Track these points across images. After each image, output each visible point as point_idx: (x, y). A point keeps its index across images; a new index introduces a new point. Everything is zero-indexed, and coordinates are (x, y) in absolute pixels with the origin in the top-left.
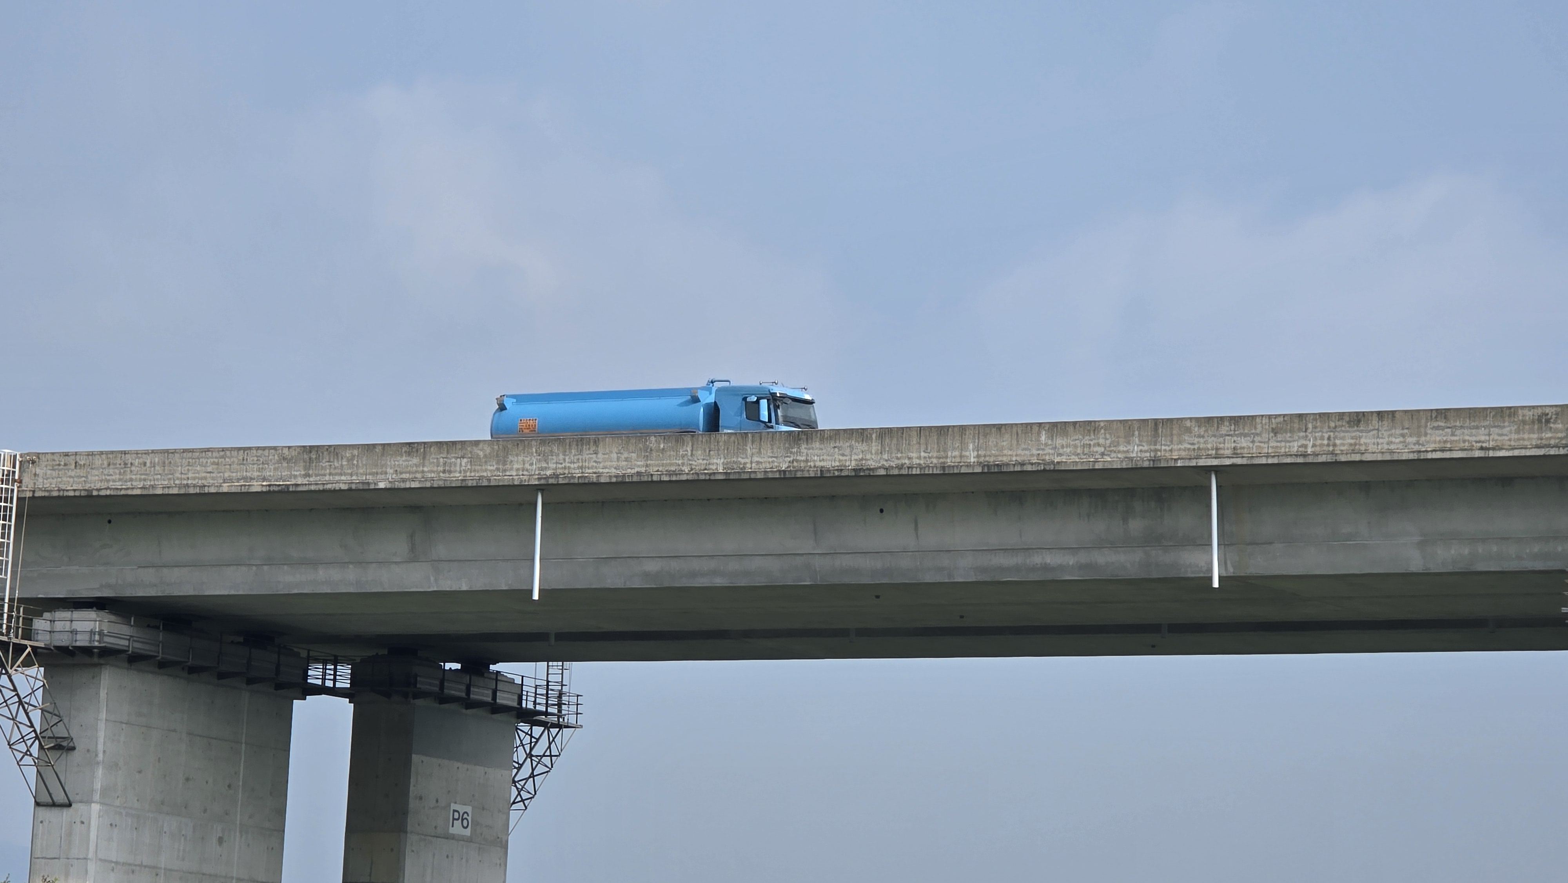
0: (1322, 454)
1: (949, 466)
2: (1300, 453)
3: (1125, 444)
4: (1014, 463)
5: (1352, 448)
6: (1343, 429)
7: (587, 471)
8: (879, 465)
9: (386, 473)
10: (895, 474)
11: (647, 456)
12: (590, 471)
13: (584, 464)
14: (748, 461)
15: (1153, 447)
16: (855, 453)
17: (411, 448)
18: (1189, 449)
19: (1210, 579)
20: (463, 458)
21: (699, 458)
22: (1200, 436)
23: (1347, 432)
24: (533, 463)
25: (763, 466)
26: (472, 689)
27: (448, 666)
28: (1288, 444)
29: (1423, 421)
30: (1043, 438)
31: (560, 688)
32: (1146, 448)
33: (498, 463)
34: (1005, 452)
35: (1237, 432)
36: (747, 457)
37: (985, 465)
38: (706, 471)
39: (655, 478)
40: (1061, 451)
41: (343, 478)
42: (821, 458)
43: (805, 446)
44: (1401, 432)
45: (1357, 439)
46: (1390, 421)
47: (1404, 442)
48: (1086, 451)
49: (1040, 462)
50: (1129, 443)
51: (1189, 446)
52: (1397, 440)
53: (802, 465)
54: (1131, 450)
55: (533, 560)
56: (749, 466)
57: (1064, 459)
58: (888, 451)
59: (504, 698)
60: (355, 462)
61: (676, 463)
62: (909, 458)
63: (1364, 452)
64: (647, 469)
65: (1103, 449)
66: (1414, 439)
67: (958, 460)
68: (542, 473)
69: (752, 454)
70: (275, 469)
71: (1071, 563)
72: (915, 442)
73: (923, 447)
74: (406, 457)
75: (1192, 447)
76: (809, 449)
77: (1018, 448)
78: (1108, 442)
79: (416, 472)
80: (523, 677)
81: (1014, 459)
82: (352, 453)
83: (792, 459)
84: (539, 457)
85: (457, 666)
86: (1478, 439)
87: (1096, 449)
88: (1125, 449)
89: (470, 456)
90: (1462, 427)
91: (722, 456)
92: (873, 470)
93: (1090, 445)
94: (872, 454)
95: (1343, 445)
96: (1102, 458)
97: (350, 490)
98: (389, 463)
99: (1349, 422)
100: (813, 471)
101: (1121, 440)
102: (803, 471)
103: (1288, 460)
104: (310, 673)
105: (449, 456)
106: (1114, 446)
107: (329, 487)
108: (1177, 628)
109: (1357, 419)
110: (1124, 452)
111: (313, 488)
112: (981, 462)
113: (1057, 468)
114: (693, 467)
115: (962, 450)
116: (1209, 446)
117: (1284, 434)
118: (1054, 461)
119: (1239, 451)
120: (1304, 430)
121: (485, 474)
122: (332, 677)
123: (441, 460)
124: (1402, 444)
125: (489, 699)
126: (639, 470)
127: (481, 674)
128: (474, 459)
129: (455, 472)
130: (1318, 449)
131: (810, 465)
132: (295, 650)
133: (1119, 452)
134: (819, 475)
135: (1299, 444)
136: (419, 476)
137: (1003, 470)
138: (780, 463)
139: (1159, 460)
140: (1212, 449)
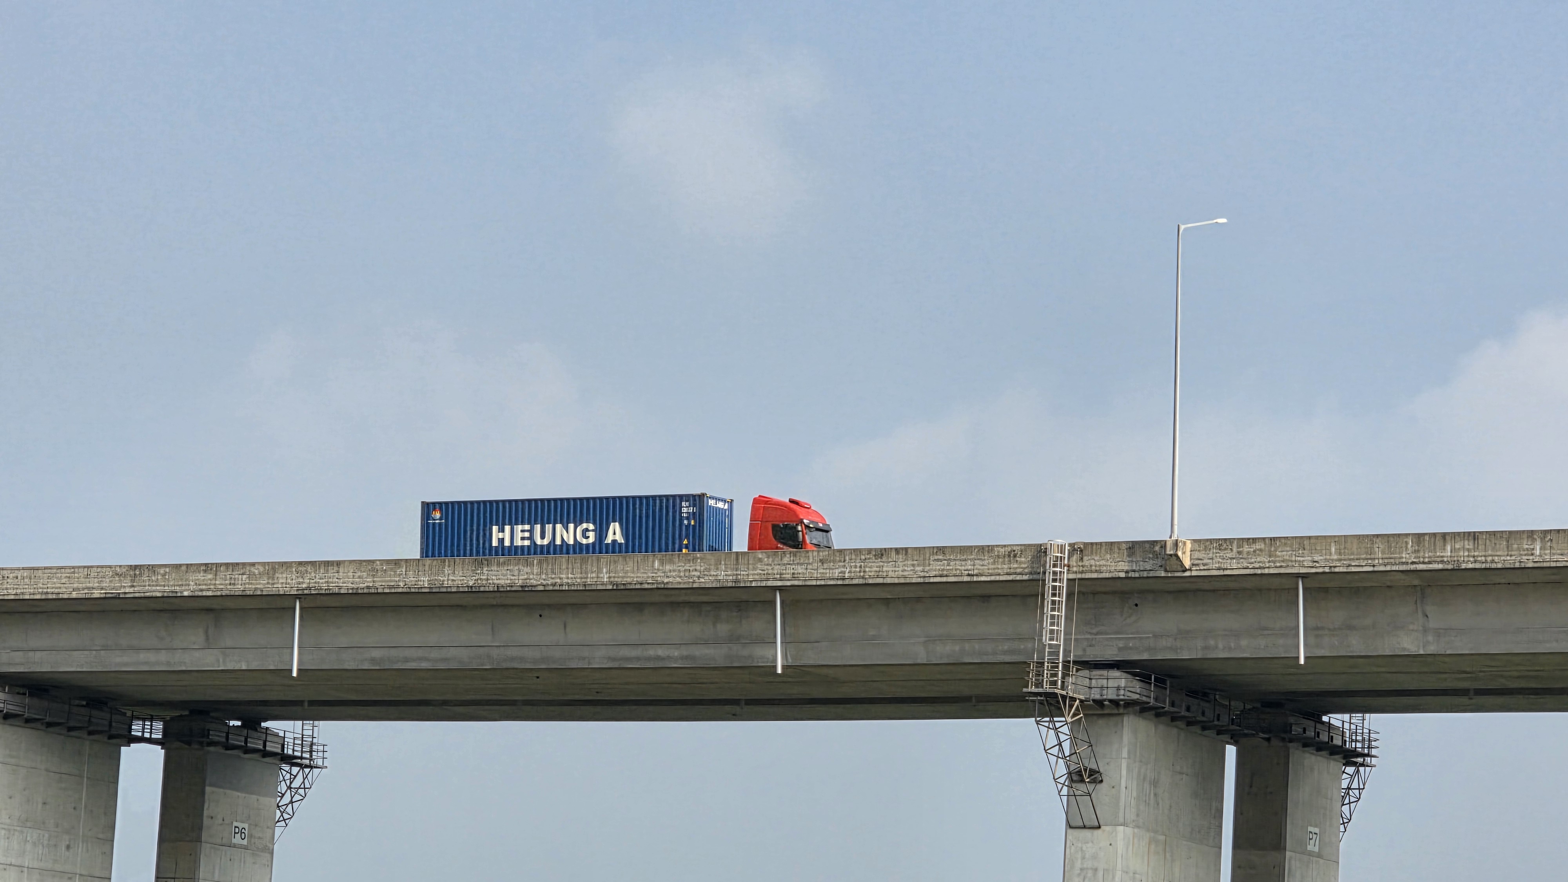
0: (856, 578)
2: (839, 578)
4: (635, 582)
5: (877, 574)
6: (871, 560)
7: (331, 585)
9: (189, 585)
11: (374, 575)
12: (334, 585)
13: (329, 580)
14: (446, 579)
15: (735, 573)
16: (522, 575)
17: (207, 567)
18: (760, 574)
19: (775, 667)
20: (244, 574)
22: (767, 565)
23: (874, 562)
24: (293, 579)
26: (248, 740)
27: (232, 723)
28: (831, 571)
29: (928, 555)
30: (657, 564)
31: (311, 739)
32: (730, 573)
33: (268, 579)
34: (629, 574)
35: (795, 562)
36: (445, 577)
37: (614, 584)
39: (380, 591)
40: (669, 574)
41: (158, 588)
42: (498, 577)
43: (486, 569)
44: (912, 562)
45: (880, 567)
46: (903, 555)
47: (914, 570)
51: (761, 572)
52: (909, 569)
53: (484, 582)
55: (293, 648)
57: (671, 580)
59: (272, 747)
60: (167, 577)
63: (885, 577)
66: (920, 568)
68: (300, 586)
69: (448, 574)
70: (111, 581)
71: (676, 654)
74: (203, 573)
75: (763, 572)
76: (489, 571)
78: (702, 568)
79: (210, 584)
80: (285, 731)
81: (635, 580)
82: (165, 571)
84: (297, 575)
85: (239, 723)
86: (966, 568)
87: (693, 573)
88: (715, 573)
89: (248, 573)
90: (955, 560)
91: (427, 575)
92: (535, 586)
93: (690, 570)
94: (533, 574)
95: (871, 572)
96: (699, 580)
97: (163, 597)
98: (191, 578)
99: (875, 555)
101: (712, 567)
102: (485, 587)
103: (832, 582)
104: (133, 727)
105: (233, 573)
106: (708, 571)
107: (148, 594)
108: (750, 702)
109: (881, 553)
111: (137, 595)
112: (611, 582)
113: (666, 587)
114: (407, 583)
116: (775, 572)
117: (829, 564)
119: (796, 576)
120: (843, 561)
121: (258, 586)
122: (149, 731)
123: (228, 576)
124: (912, 572)
125: (261, 747)
126: (368, 584)
127: (256, 730)
128: (251, 576)
129: (238, 584)
130: (852, 575)
132: (123, 711)
133: (711, 575)
134: (496, 590)
135: (839, 571)
136: (212, 587)
137: (627, 588)
138: (468, 581)
139: (739, 582)
140: (777, 574)
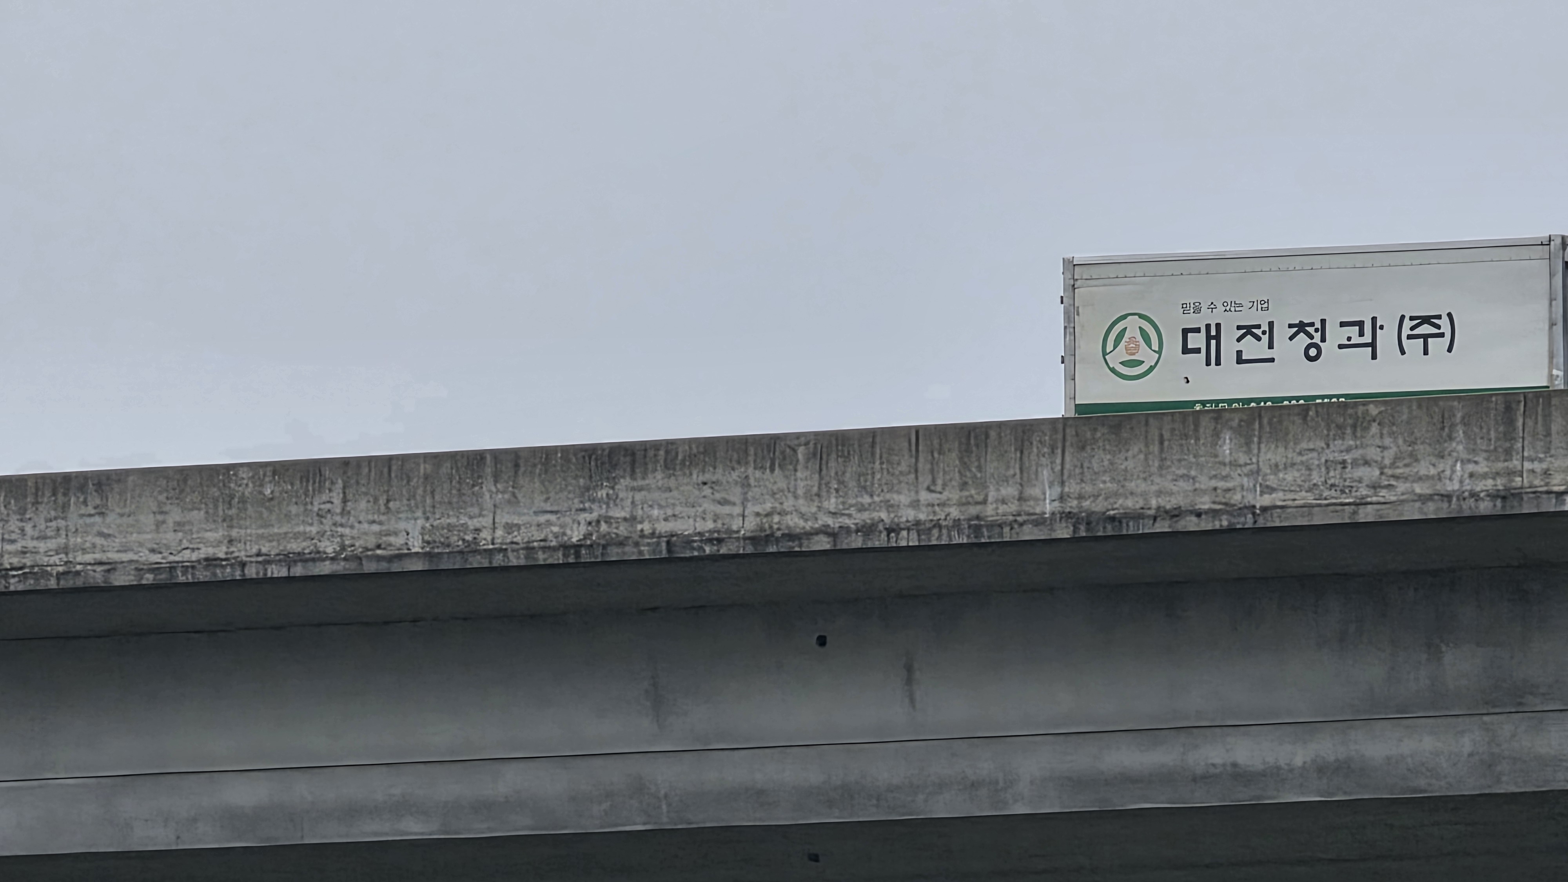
1: (991, 526)
3: (1434, 460)
8: (817, 526)
10: (854, 546)
21: (361, 518)
25: (519, 538)
38: (379, 552)
48: (1335, 476)
49: (1220, 507)
54: (1448, 473)
56: (485, 534)
58: (837, 490)
61: (305, 533)
64: (232, 549)
65: (1377, 472)
67: (1013, 507)
72: (904, 467)
73: (925, 480)
83: (594, 516)
100: (648, 544)
110: (1428, 477)
115: (1023, 482)
118: (1254, 507)
131: (642, 531)
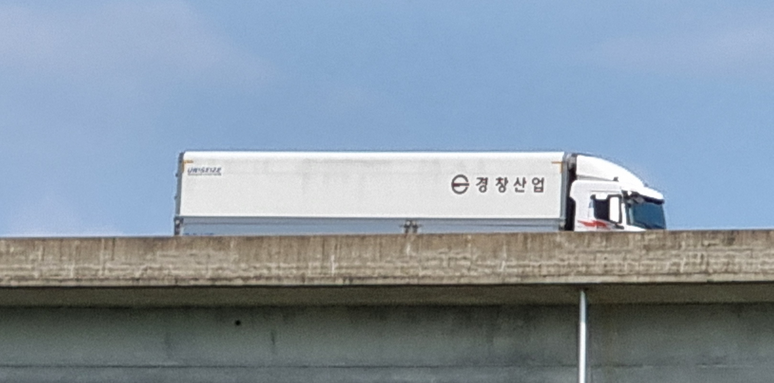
0: (695, 273)
1: (309, 278)
2: (671, 272)
3: (493, 259)
4: (376, 275)
5: (725, 267)
6: (717, 247)
8: (237, 275)
10: (253, 284)
14: (100, 267)
15: (522, 263)
16: (212, 262)
18: (558, 266)
21: (50, 263)
22: (570, 252)
23: (721, 250)
25: (115, 274)
28: (660, 262)
30: (408, 249)
32: (514, 263)
34: (369, 264)
35: (609, 249)
36: (99, 264)
37: (347, 278)
38: (57, 278)
39: (4, 283)
40: (426, 264)
42: (178, 266)
45: (730, 258)
46: (764, 240)
48: (452, 264)
49: (405, 275)
50: (496, 257)
51: (559, 262)
53: (156, 273)
54: (499, 265)
56: (100, 273)
57: (429, 272)
58: (246, 261)
61: (26, 268)
62: (269, 269)
63: (737, 272)
65: (469, 263)
67: (319, 271)
69: (105, 260)
72: (275, 251)
73: (283, 257)
75: (562, 263)
76: (164, 256)
77: (381, 261)
78: (475, 257)
81: (377, 271)
83: (145, 266)
87: (462, 263)
88: (493, 264)
91: (74, 262)
92: (230, 279)
93: (456, 259)
95: (716, 264)
96: (469, 272)
99: (723, 240)
100: (167, 279)
101: (489, 254)
102: (156, 279)
103: (659, 279)
106: (482, 261)
109: (731, 237)
110: (491, 266)
112: (342, 275)
113: (422, 282)
114: (44, 272)
115: (323, 260)
116: (579, 262)
118: (418, 275)
119: (608, 268)
120: (677, 247)
130: (690, 269)
131: (165, 273)
133: (487, 267)
134: (173, 284)
135: (671, 262)
137: (365, 283)
138: (133, 270)
139: (527, 276)
140: (582, 265)
